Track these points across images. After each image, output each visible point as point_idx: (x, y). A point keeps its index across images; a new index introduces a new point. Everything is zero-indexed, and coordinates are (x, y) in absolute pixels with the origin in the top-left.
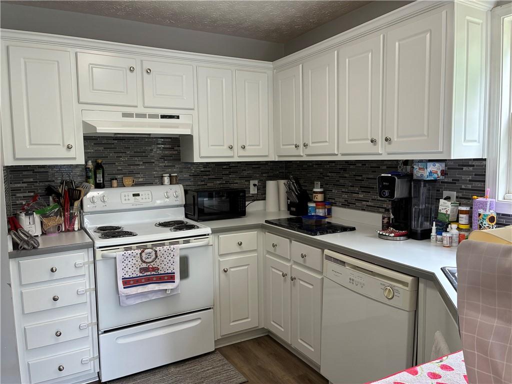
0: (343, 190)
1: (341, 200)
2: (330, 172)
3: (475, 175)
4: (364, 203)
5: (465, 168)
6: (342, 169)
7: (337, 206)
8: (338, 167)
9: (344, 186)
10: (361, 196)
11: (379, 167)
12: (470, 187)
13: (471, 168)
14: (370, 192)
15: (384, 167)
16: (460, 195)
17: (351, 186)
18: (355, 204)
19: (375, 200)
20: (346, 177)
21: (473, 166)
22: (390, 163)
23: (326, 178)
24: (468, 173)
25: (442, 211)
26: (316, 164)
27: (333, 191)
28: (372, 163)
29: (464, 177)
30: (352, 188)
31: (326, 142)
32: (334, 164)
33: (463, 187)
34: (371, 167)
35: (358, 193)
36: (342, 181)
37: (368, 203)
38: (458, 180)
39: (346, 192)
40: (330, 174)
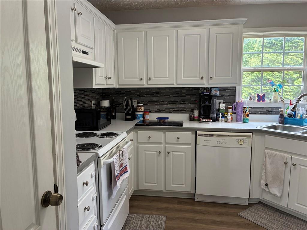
0: (156, 104)
1: (154, 109)
2: (145, 95)
3: (231, 93)
4: (171, 109)
5: (226, 91)
6: (155, 92)
7: (151, 113)
8: (152, 91)
9: (157, 101)
10: (169, 106)
11: (181, 91)
12: (228, 98)
13: (229, 91)
14: (175, 104)
15: (185, 91)
16: (224, 101)
17: (162, 101)
18: (165, 110)
19: (179, 107)
20: (158, 97)
21: (230, 89)
22: (188, 89)
23: (142, 98)
24: (228, 92)
25: (222, 109)
26: (133, 90)
27: (148, 105)
28: (177, 89)
29: (226, 94)
30: (163, 102)
31: (167, 77)
32: (148, 90)
33: (226, 98)
34: (176, 91)
35: (167, 105)
36: (155, 99)
37: (174, 109)
38: (224, 96)
39: (159, 105)
40: (145, 96)
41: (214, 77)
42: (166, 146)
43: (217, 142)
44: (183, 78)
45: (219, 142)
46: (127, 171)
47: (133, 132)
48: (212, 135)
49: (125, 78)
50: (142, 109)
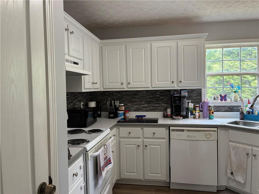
0: (135, 104)
1: (133, 108)
2: (125, 96)
3: (198, 94)
4: (148, 108)
5: (194, 92)
6: (134, 94)
7: (131, 111)
8: (131, 93)
9: (136, 102)
10: (146, 105)
11: (156, 93)
12: (196, 98)
13: (196, 92)
14: (151, 103)
15: (159, 93)
16: (192, 101)
17: (139, 102)
18: (142, 109)
19: (154, 106)
20: (136, 98)
21: (197, 91)
22: (161, 91)
23: (123, 99)
24: (195, 94)
25: (190, 107)
26: (115, 93)
27: (128, 105)
28: (152, 91)
29: (193, 95)
30: (140, 103)
31: (143, 82)
32: (128, 92)
33: (193, 98)
34: (151, 93)
35: (144, 104)
36: (134, 100)
37: (150, 108)
38: (191, 96)
39: (137, 105)
40: (126, 97)
41: (183, 81)
42: (144, 140)
43: (188, 136)
44: (157, 82)
45: (189, 136)
46: (111, 163)
47: (115, 129)
48: (183, 130)
49: (109, 83)
50: (123, 109)
